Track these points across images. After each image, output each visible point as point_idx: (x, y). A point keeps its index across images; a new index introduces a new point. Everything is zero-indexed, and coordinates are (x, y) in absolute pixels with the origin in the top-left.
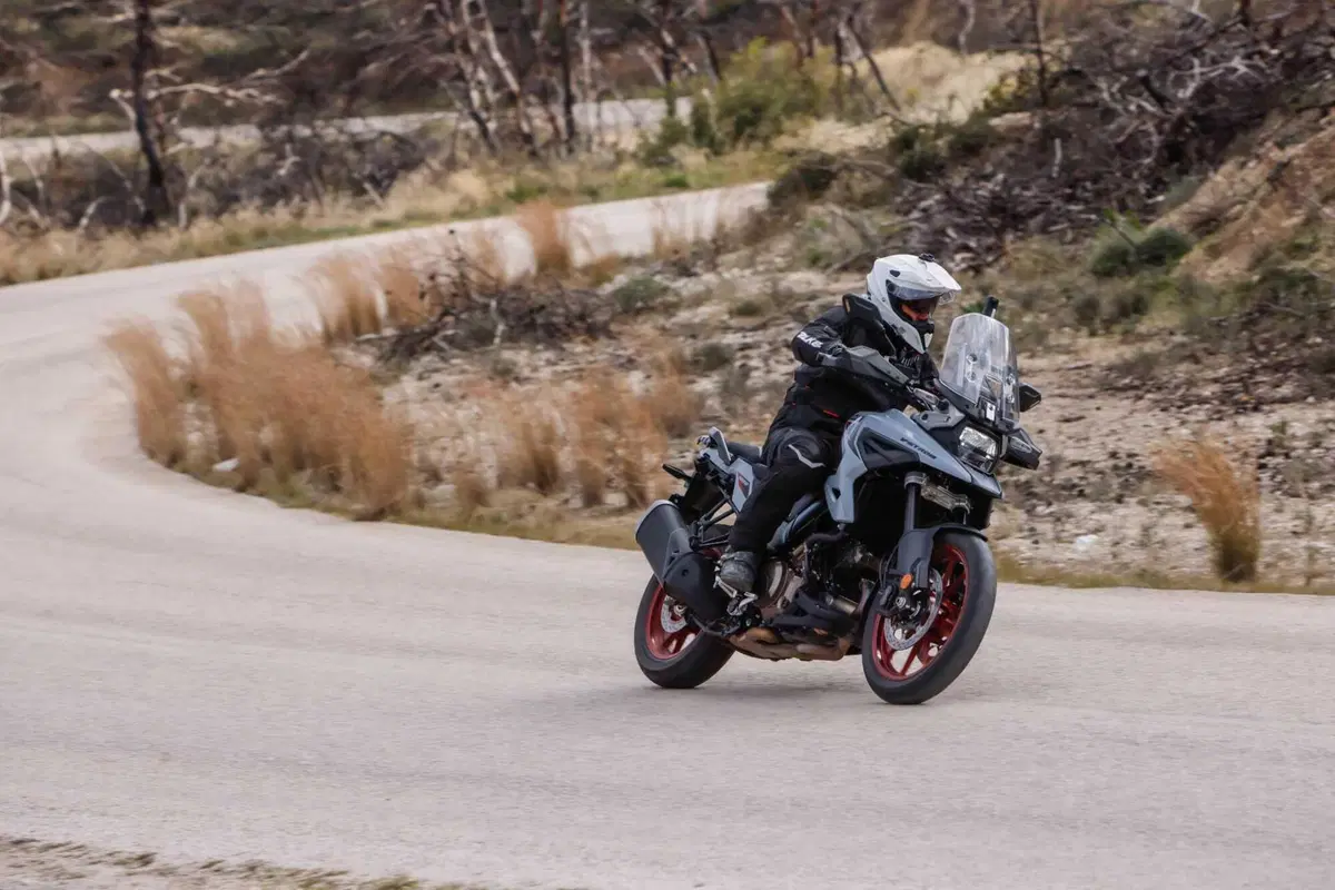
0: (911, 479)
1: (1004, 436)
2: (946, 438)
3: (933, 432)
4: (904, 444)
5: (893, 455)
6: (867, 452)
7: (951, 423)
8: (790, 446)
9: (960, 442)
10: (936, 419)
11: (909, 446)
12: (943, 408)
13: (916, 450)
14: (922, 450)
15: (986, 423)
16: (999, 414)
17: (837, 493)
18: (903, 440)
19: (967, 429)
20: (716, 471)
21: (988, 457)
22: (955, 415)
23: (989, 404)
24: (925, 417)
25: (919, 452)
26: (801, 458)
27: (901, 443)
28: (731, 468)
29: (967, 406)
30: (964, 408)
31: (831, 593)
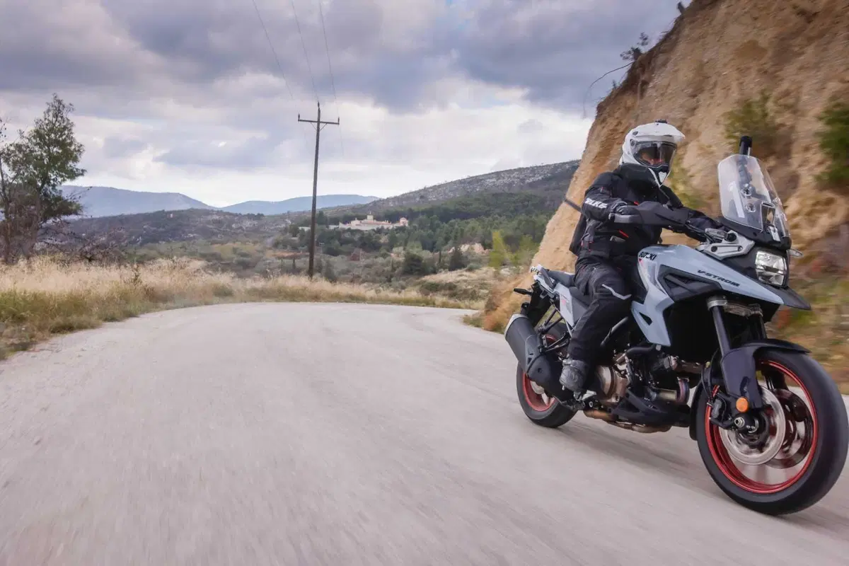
0: (715, 303)
2: (742, 264)
3: (726, 261)
4: (702, 275)
6: (670, 288)
7: (743, 251)
8: (603, 285)
9: (755, 265)
10: (727, 249)
11: (706, 277)
13: (716, 280)
14: (723, 280)
15: (772, 244)
17: (649, 321)
18: (699, 272)
19: (759, 253)
20: (545, 292)
21: (779, 273)
22: (745, 244)
24: (715, 248)
25: (720, 281)
26: (614, 293)
27: (698, 274)
28: (555, 290)
29: (755, 234)
30: (753, 236)
31: (654, 390)
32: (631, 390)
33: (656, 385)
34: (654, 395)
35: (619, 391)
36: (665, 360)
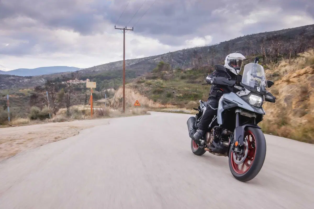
0: (237, 111)
1: (264, 96)
2: (245, 99)
3: (242, 97)
4: (234, 102)
5: (231, 105)
6: (224, 105)
7: (247, 94)
8: (209, 105)
9: (250, 99)
10: (242, 93)
12: (244, 90)
13: (237, 103)
14: (239, 103)
15: (257, 93)
16: (261, 89)
18: (233, 100)
19: (252, 95)
21: (259, 102)
22: (248, 92)
23: (258, 87)
24: (239, 93)
26: (211, 108)
29: (251, 89)
30: (250, 89)
31: (221, 141)
32: (214, 141)
33: (222, 140)
34: (221, 143)
35: (211, 141)
36: (224, 131)
